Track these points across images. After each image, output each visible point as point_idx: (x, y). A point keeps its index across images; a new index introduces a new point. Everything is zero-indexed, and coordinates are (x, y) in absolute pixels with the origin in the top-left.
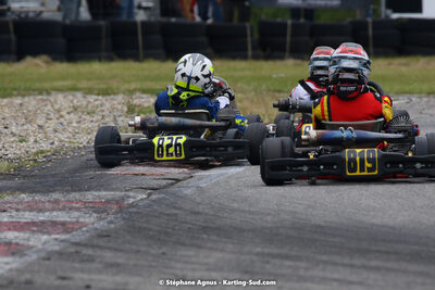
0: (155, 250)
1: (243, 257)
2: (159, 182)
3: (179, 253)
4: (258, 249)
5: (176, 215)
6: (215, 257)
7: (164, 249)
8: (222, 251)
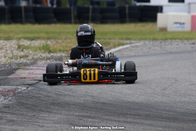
0: (30, 114)
1: (69, 117)
2: (32, 81)
3: (41, 115)
4: (77, 114)
5: (40, 97)
6: (57, 117)
7: (34, 114)
8: (60, 114)
